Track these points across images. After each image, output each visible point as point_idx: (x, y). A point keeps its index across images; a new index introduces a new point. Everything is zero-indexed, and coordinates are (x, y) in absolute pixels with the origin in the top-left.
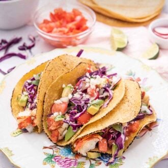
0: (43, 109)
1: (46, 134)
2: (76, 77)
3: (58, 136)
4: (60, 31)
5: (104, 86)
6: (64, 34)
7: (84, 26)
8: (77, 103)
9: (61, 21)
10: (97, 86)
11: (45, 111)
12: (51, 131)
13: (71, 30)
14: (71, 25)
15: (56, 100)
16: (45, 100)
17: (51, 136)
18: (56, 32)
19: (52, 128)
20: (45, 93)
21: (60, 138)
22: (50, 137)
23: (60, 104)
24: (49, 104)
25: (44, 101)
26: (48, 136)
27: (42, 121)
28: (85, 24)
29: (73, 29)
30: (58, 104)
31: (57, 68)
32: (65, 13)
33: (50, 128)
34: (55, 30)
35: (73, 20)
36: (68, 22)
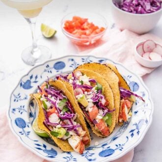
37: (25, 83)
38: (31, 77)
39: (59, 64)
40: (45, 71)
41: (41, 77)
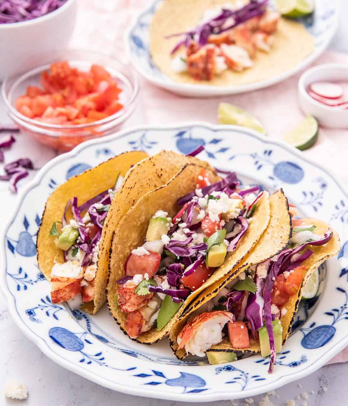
0: (109, 268)
1: (116, 320)
2: (175, 196)
3: (140, 326)
4: (61, 114)
5: (236, 216)
6: (69, 120)
7: (114, 103)
8: (181, 252)
9: (66, 92)
10: (222, 217)
11: (112, 270)
12: (126, 314)
13: (85, 112)
14: (86, 101)
15: (136, 247)
16: (113, 248)
17: (126, 324)
18: (50, 116)
19: (129, 308)
20: (114, 233)
21: (145, 328)
22: (122, 325)
23: (145, 255)
24: (121, 256)
25: (111, 251)
26: (119, 324)
27: (107, 291)
28: (117, 98)
29: (90, 109)
30: (140, 257)
31: (144, 182)
32: (75, 73)
33: (124, 307)
34: (49, 110)
35: (90, 90)
36: (79, 95)
37: (191, 139)
38: (215, 141)
39: (291, 169)
40: (254, 156)
41: (232, 158)
